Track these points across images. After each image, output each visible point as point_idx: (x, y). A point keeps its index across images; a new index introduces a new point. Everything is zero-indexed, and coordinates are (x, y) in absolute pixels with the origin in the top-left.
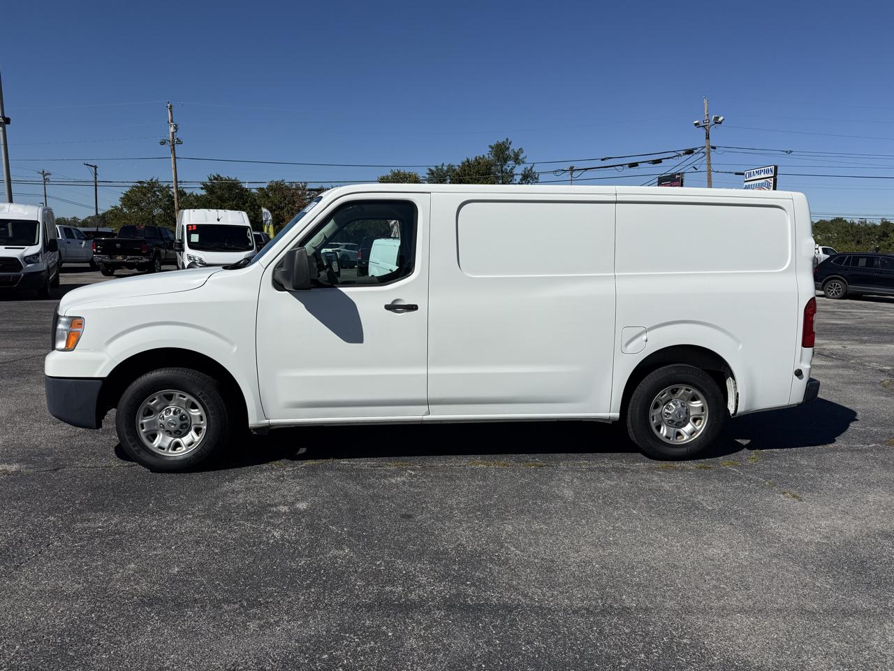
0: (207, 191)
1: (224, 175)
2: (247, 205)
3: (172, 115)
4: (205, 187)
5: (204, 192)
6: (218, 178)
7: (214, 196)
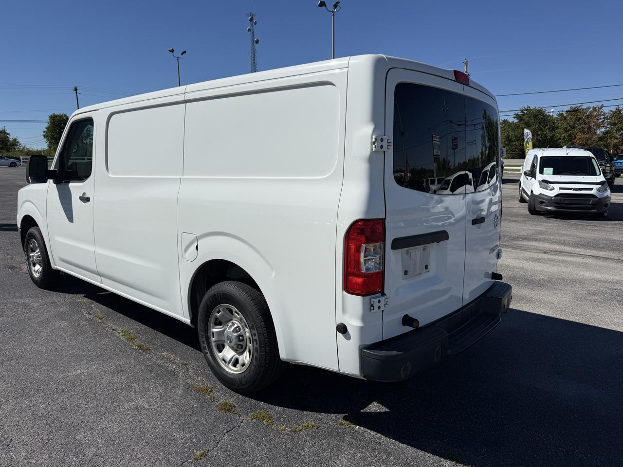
0: (518, 119)
1: (532, 107)
2: (547, 127)
3: (467, 68)
4: (517, 117)
5: (516, 121)
6: (528, 109)
7: (522, 122)
